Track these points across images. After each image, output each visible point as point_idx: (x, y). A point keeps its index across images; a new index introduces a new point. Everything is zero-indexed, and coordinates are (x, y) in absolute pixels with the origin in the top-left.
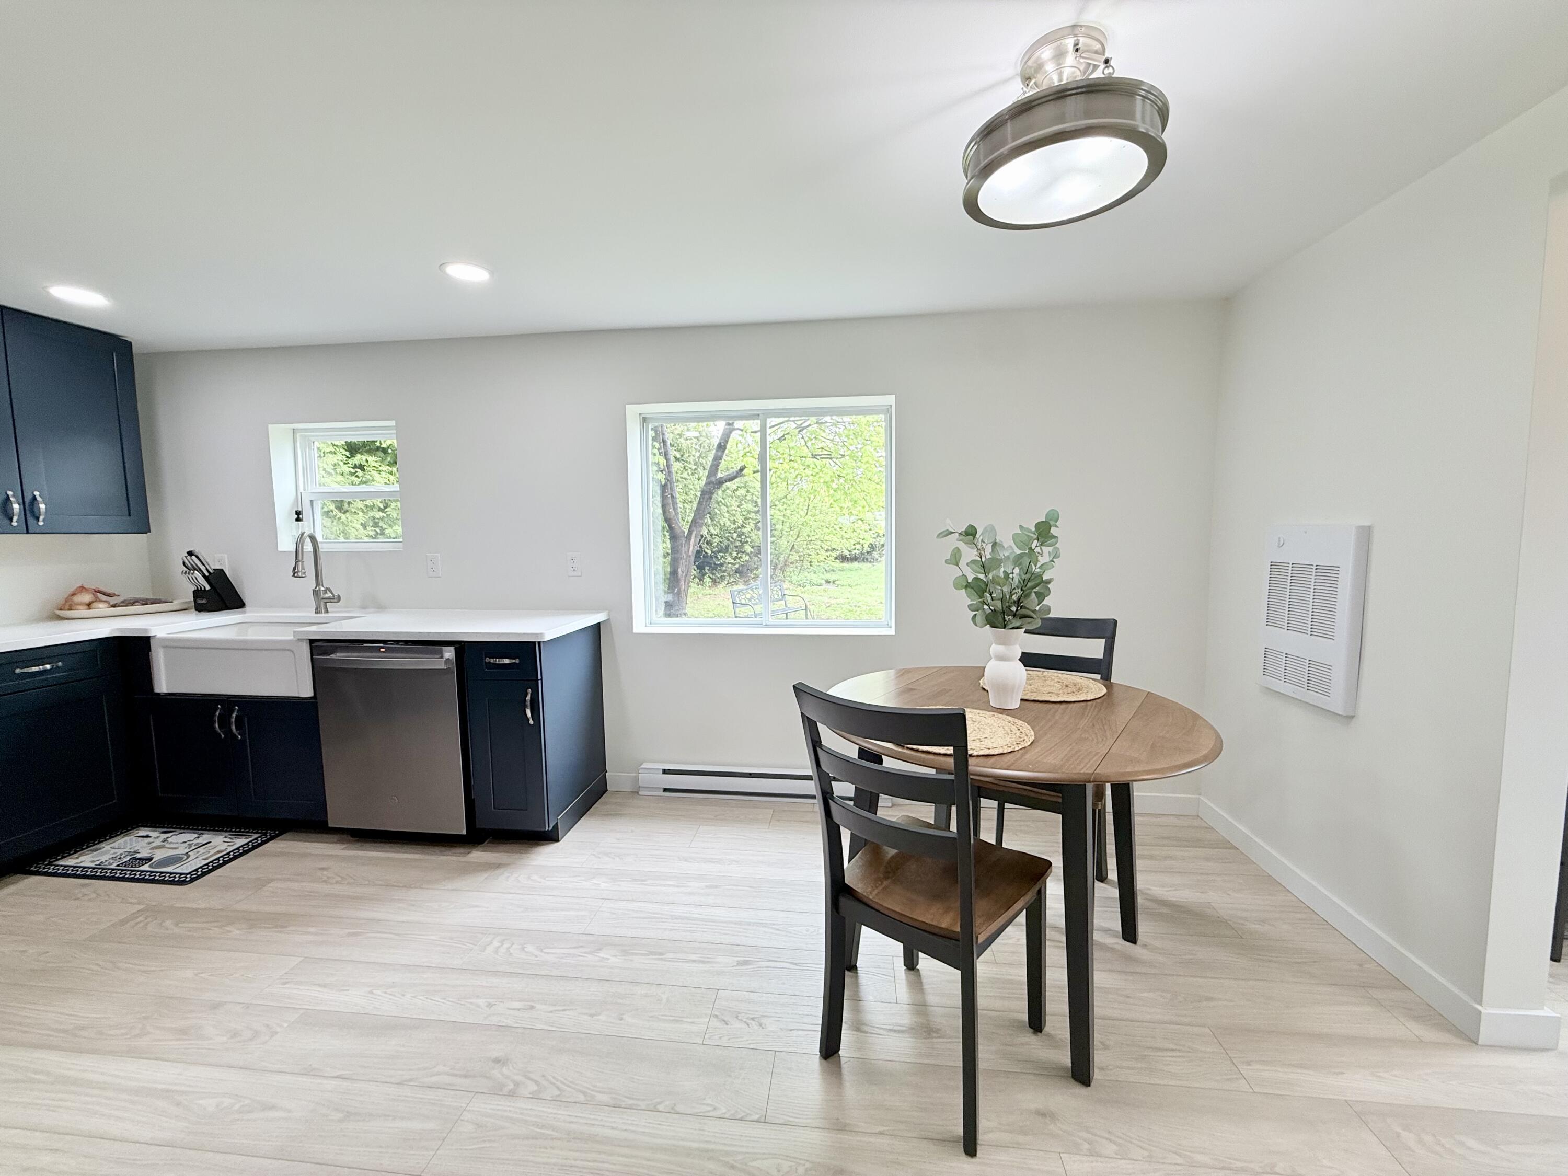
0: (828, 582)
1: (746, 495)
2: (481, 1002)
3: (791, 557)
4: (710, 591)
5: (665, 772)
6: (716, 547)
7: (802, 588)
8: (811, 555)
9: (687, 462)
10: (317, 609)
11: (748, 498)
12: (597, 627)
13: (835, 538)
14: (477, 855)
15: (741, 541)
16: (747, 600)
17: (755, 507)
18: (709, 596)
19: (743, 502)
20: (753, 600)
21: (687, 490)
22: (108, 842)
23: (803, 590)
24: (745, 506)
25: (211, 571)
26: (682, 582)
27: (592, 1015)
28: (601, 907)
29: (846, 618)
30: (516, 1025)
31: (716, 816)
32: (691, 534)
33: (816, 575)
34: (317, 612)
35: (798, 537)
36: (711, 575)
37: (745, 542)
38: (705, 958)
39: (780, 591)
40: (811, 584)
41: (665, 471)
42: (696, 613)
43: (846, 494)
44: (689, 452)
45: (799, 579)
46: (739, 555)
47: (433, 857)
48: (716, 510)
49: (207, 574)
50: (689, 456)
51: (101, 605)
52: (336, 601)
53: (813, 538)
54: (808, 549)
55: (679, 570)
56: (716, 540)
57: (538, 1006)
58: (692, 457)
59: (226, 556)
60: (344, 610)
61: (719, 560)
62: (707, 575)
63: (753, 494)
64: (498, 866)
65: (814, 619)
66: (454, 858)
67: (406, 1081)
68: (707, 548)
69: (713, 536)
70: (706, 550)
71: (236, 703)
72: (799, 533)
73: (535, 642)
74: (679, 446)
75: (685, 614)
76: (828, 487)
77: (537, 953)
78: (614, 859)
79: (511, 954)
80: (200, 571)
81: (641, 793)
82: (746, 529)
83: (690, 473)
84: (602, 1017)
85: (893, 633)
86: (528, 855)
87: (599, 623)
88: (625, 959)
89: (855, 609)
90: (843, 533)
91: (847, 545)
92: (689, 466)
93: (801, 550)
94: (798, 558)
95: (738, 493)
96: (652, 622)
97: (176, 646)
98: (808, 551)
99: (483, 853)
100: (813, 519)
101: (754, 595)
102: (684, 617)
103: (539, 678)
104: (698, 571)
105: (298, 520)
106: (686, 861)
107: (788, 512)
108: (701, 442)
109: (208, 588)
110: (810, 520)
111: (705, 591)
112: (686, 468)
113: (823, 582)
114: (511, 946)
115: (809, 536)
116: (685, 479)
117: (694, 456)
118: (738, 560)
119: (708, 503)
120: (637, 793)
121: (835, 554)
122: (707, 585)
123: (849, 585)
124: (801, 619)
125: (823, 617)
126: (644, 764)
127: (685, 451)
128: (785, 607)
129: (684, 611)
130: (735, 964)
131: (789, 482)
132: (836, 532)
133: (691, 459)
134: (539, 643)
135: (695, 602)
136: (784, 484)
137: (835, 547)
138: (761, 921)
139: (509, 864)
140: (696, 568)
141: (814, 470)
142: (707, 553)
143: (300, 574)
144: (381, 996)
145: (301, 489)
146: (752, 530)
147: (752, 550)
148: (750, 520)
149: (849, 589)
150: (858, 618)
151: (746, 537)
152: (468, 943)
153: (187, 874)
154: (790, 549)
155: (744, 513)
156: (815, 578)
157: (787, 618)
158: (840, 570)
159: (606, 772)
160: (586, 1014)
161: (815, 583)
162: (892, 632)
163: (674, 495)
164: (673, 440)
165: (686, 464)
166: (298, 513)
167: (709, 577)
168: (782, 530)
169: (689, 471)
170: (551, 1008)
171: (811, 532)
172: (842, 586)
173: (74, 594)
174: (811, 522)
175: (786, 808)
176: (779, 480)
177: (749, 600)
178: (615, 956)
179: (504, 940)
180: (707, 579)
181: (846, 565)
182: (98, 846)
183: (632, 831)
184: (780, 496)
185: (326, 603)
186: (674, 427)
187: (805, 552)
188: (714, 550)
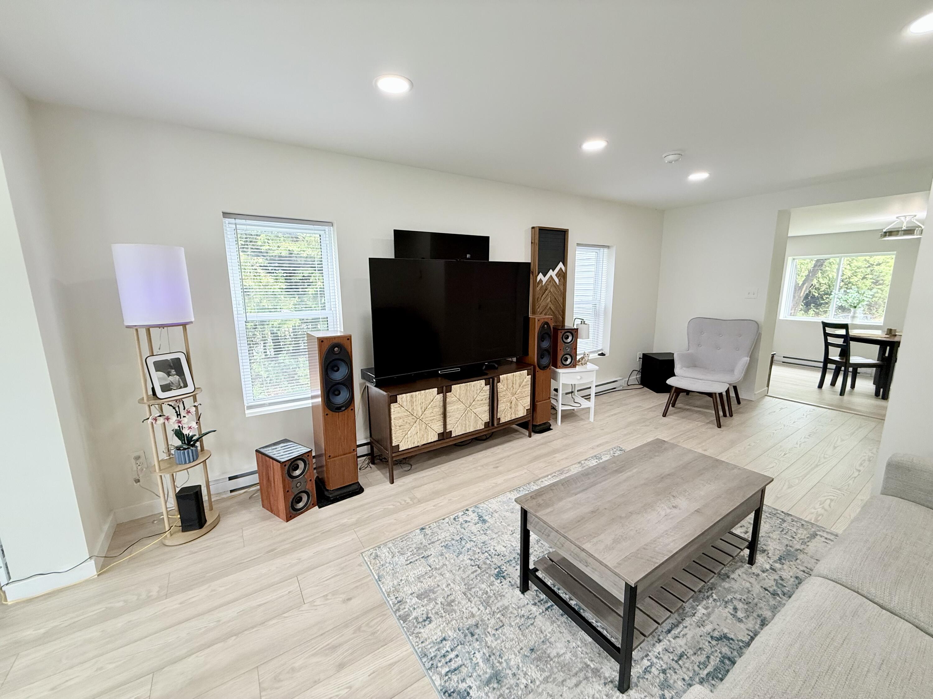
6: (823, 291)
32: (804, 285)
36: (815, 310)
56: (823, 288)
61: (824, 300)
62: (812, 309)
68: (815, 292)
70: (814, 293)
104: (805, 306)
140: (803, 305)
142: (814, 295)
167: (814, 311)
188: (821, 293)
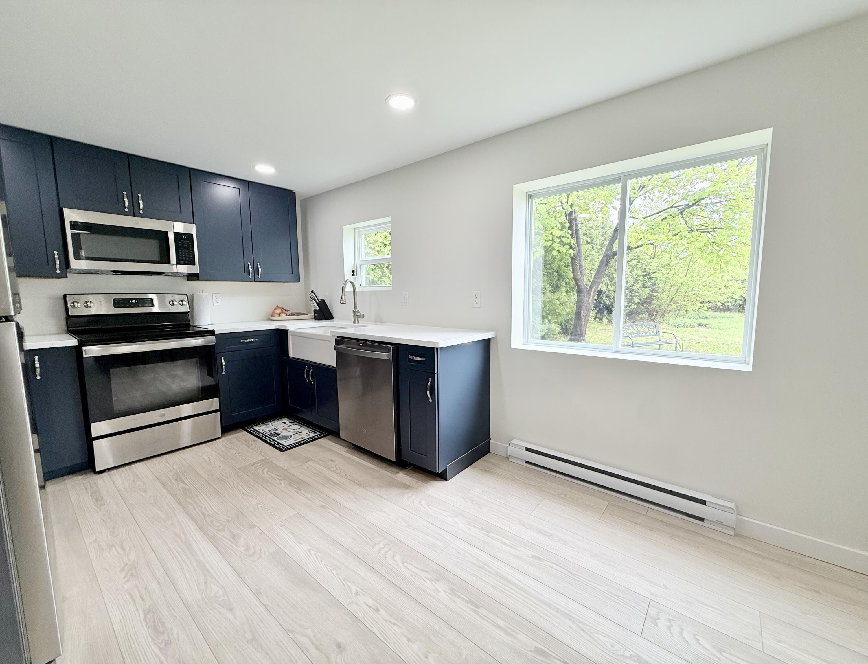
0: (700, 325)
1: (637, 265)
2: (354, 588)
3: (670, 306)
4: (606, 327)
5: (528, 449)
7: (676, 328)
8: (686, 306)
9: (594, 244)
10: (354, 321)
11: (639, 266)
12: (487, 343)
13: (709, 293)
14: (402, 476)
15: (631, 296)
16: (628, 334)
17: (644, 272)
18: (604, 330)
19: (635, 269)
20: (632, 334)
21: (594, 262)
22: (272, 422)
23: (678, 329)
24: (636, 271)
25: (320, 301)
26: (583, 320)
27: (409, 640)
28: (452, 543)
29: (713, 352)
30: (362, 620)
31: (558, 494)
33: (690, 320)
34: (354, 323)
35: (676, 293)
37: (634, 296)
38: (510, 629)
39: (655, 329)
40: (685, 326)
41: (576, 249)
42: (592, 340)
43: (719, 257)
44: (597, 237)
45: (675, 322)
46: (629, 305)
47: (380, 470)
48: (614, 275)
49: (318, 302)
50: (597, 240)
51: (283, 315)
52: (361, 317)
53: (690, 293)
54: (684, 301)
55: (582, 312)
57: (382, 612)
58: (599, 241)
59: (328, 293)
60: (363, 322)
63: (642, 264)
64: (407, 487)
65: (682, 351)
66: (389, 474)
67: (289, 631)
69: (611, 292)
71: (313, 366)
72: (678, 290)
73: (434, 348)
74: (590, 234)
75: (584, 340)
76: (702, 252)
77: (400, 563)
78: (475, 505)
79: (386, 557)
80: (315, 300)
81: (510, 460)
82: (635, 287)
83: (596, 251)
84: (415, 646)
85: (751, 370)
86: (425, 485)
87: (490, 339)
88: (450, 598)
89: (722, 346)
90: (717, 289)
91: (721, 299)
92: (596, 246)
93: (679, 302)
94: (676, 308)
95: (631, 263)
96: (528, 342)
97: (298, 335)
98: (685, 303)
99: (404, 475)
100: (690, 279)
101: (634, 331)
102: (582, 342)
103: (436, 371)
105: (353, 275)
106: (524, 526)
107: (670, 275)
108: (606, 231)
109: (318, 309)
110: (688, 280)
111: (602, 327)
112: (594, 248)
113: (696, 325)
114: (388, 551)
115: (686, 292)
116: (593, 255)
117: (600, 240)
118: (628, 308)
119: (605, 269)
120: (508, 458)
121: (708, 305)
122: (605, 323)
123: (719, 328)
124: (672, 350)
125: (691, 350)
126: (514, 440)
127: (594, 237)
128: (658, 340)
129: (583, 338)
130: (533, 650)
131: (673, 254)
132: (711, 289)
133: (598, 242)
134: (437, 349)
135: (594, 333)
136: (668, 256)
137: (710, 300)
138: (569, 613)
139: (413, 488)
141: (690, 239)
143: (343, 302)
144: (312, 556)
145: (356, 260)
146: (640, 288)
147: (639, 301)
148: (639, 281)
149: (719, 331)
150: (724, 353)
151: (635, 292)
152: (368, 537)
153: (285, 446)
154: (669, 301)
155: (635, 277)
156: (688, 322)
157: (659, 349)
158: (712, 317)
159: (490, 439)
160: (405, 636)
161: (689, 325)
162: (749, 368)
163: (582, 264)
164: (586, 231)
165: (594, 245)
166: (353, 271)
168: (664, 288)
169: (596, 250)
170: (388, 618)
171: (688, 289)
172: (713, 328)
173: (275, 309)
174: (688, 282)
175: (621, 505)
176: (664, 253)
177: (630, 334)
178: (445, 591)
179: (387, 544)
180: (605, 320)
181: (718, 314)
182: (268, 423)
183: (495, 488)
184: (664, 264)
185: (358, 318)
186: (587, 223)
187: (682, 304)
